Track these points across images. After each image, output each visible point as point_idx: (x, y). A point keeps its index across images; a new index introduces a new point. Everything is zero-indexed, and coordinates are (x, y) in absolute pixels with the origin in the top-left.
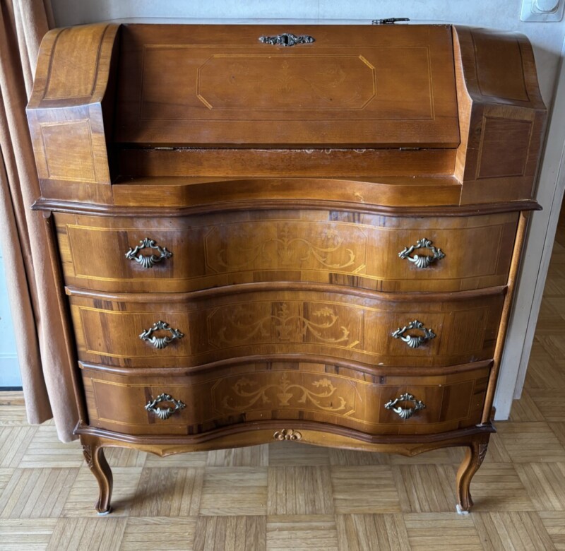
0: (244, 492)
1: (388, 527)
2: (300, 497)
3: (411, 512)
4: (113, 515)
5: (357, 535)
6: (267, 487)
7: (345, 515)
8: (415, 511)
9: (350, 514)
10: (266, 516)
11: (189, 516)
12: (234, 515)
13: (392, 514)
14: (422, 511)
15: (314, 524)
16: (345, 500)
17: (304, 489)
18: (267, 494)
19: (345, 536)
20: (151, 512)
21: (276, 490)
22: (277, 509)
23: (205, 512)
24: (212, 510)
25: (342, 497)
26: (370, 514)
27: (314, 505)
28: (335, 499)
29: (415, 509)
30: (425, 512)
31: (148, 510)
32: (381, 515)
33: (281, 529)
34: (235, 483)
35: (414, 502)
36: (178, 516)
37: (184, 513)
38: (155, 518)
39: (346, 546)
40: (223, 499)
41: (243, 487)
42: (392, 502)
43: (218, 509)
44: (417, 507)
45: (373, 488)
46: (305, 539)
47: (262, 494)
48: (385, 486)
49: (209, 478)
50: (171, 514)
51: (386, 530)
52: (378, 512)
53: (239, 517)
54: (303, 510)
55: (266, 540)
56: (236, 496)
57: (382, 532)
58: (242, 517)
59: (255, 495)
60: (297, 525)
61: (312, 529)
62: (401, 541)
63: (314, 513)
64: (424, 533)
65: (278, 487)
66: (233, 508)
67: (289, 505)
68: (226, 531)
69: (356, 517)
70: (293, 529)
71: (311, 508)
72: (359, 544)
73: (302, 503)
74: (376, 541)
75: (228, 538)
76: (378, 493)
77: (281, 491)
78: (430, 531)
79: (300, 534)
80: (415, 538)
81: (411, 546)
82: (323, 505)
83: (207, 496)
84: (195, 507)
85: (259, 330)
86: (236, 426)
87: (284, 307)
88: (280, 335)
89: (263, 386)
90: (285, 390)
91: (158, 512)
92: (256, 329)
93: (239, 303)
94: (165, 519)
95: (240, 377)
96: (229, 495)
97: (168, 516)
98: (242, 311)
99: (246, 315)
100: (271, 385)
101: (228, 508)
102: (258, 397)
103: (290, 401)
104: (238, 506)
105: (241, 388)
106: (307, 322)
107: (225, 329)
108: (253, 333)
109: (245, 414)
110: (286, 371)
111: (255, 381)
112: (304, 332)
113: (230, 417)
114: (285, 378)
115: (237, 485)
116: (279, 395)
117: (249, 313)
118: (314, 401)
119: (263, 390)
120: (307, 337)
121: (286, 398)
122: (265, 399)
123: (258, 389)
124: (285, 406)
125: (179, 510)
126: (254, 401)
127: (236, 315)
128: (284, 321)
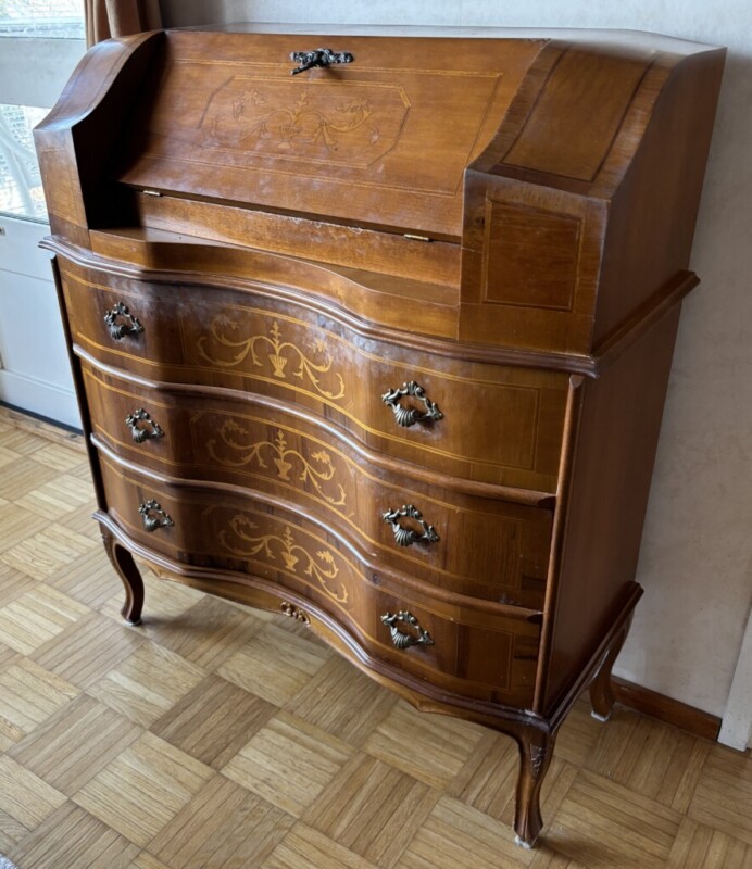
0: (282, 670)
1: (407, 799)
2: (337, 708)
3: (458, 798)
4: (137, 630)
5: (361, 787)
6: (312, 677)
7: (369, 755)
8: (464, 801)
9: (375, 759)
10: (280, 709)
11: (204, 667)
12: (247, 689)
13: (429, 787)
14: (473, 805)
15: (323, 747)
16: (388, 738)
17: (351, 701)
18: (304, 685)
19: (345, 780)
20: (173, 645)
21: (319, 686)
22: (298, 707)
23: (222, 672)
24: (231, 673)
25: (386, 733)
26: (401, 772)
27: (343, 725)
28: (375, 731)
29: (467, 796)
30: (477, 808)
31: (172, 642)
32: (414, 781)
33: (280, 732)
34: (282, 655)
35: (475, 788)
36: (194, 662)
37: (202, 662)
38: (171, 654)
39: (336, 791)
40: (253, 667)
41: (284, 663)
42: (445, 773)
43: (239, 675)
44: (473, 797)
45: (437, 743)
46: (296, 757)
47: (298, 681)
48: (456, 748)
49: (261, 637)
50: (190, 657)
51: (401, 801)
52: (413, 774)
53: (250, 695)
54: (327, 723)
55: (254, 735)
56: (270, 670)
57: (395, 800)
58: (254, 696)
59: (290, 680)
60: (304, 737)
61: (315, 750)
62: (408, 825)
63: (335, 734)
64: (447, 833)
65: (325, 683)
66: (255, 682)
67: (317, 710)
68: (224, 702)
69: (381, 765)
70: (295, 739)
71: (338, 725)
72: (352, 798)
73: (333, 715)
74: (377, 806)
75: (219, 711)
76: (437, 752)
77: (322, 690)
78: (459, 835)
79: (297, 749)
80: (430, 832)
81: (414, 837)
82: (354, 730)
83: (241, 656)
84: (218, 661)
85: (255, 458)
86: (236, 573)
87: (281, 435)
88: (278, 472)
89: (266, 534)
90: (290, 549)
91: (180, 648)
92: (252, 455)
93: (229, 413)
94: (179, 659)
95: (238, 512)
96: (264, 665)
97: (185, 657)
98: (234, 426)
99: (238, 432)
100: (274, 537)
101: (249, 680)
102: (261, 546)
103: (295, 566)
104: (261, 683)
105: (240, 527)
106: (306, 464)
107: (214, 441)
108: (248, 459)
109: (246, 563)
110: (289, 523)
111: (256, 524)
112: (304, 478)
113: (229, 560)
114: (288, 532)
115: (283, 659)
116: (283, 553)
117: (242, 431)
118: (320, 578)
119: (266, 539)
120: (308, 486)
121: (291, 562)
122: (269, 552)
123: (259, 536)
124: (291, 572)
125: (201, 656)
126: (257, 549)
127: (226, 429)
128: (282, 455)
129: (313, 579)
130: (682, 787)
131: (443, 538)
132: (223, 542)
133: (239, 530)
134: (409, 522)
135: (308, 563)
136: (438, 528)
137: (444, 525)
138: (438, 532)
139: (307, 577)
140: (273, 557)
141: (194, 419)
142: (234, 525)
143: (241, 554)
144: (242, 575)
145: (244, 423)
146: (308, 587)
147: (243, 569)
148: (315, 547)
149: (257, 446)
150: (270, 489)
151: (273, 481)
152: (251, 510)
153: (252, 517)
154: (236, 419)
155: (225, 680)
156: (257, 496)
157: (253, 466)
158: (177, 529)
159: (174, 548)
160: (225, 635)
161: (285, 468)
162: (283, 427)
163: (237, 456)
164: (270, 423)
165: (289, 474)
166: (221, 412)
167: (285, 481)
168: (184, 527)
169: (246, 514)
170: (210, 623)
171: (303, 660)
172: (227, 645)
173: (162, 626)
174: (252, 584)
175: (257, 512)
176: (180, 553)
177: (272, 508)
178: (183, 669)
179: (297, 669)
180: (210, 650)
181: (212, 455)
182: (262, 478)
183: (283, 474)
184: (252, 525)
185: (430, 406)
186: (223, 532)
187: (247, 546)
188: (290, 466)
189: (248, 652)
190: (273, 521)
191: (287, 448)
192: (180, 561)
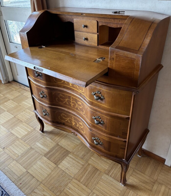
0: (72, 143)
1: (96, 174)
2: (83, 153)
3: (107, 174)
4: (43, 133)
5: (87, 171)
6: (78, 145)
7: (89, 164)
8: (108, 175)
9: (90, 164)
10: (71, 152)
11: (56, 142)
12: (64, 147)
13: (101, 172)
14: (110, 176)
15: (79, 161)
16: (93, 160)
17: (86, 151)
19: (84, 169)
20: (50, 137)
22: (75, 152)
23: (59, 144)
24: (61, 144)
25: (93, 159)
26: (95, 168)
27: (84, 157)
28: (90, 158)
29: (109, 174)
30: (111, 177)
31: (49, 136)
32: (98, 170)
33: (71, 158)
35: (111, 172)
36: (54, 141)
37: (55, 141)
38: (49, 139)
39: (81, 172)
40: (66, 143)
41: (73, 142)
42: (105, 168)
43: (63, 144)
44: (110, 174)
45: (103, 161)
46: (74, 163)
47: (75, 146)
48: (107, 163)
49: (68, 136)
51: (95, 174)
52: (98, 168)
53: (65, 149)
54: (80, 156)
55: (65, 158)
56: (69, 143)
57: (94, 174)
59: (73, 146)
60: (75, 159)
61: (78, 162)
62: (96, 180)
63: (82, 158)
64: (104, 182)
66: (66, 146)
67: (79, 153)
68: (59, 150)
69: (91, 166)
70: (73, 159)
71: (83, 156)
72: (85, 173)
73: (82, 154)
74: (90, 176)
75: (58, 152)
76: (103, 164)
77: (80, 148)
78: (107, 183)
79: (74, 161)
80: (101, 182)
81: (97, 183)
82: (86, 158)
83: (63, 140)
84: (59, 141)
85: (66, 102)
86: (62, 125)
87: (71, 98)
88: (71, 105)
89: (68, 117)
90: (73, 121)
91: (51, 138)
92: (65, 101)
93: (60, 93)
94: (50, 140)
95: (63, 113)
96: (68, 142)
97: (52, 140)
98: (61, 95)
99: (62, 97)
100: (70, 118)
101: (65, 146)
102: (67, 120)
103: (74, 125)
104: (67, 146)
105: (63, 116)
106: (77, 104)
107: (57, 98)
108: (64, 102)
109: (64, 123)
110: (73, 116)
111: (66, 115)
112: (76, 107)
113: (61, 122)
114: (73, 118)
115: (72, 141)
116: (72, 122)
117: (63, 96)
118: (79, 128)
119: (68, 119)
120: (77, 109)
121: (74, 124)
122: (69, 121)
123: (67, 118)
124: (74, 126)
125: (55, 140)
126: (66, 120)
127: (60, 96)
128: (72, 102)
129: (78, 128)
130: (156, 174)
131: (105, 123)
132: (59, 119)
134: (98, 119)
135: (77, 124)
136: (104, 121)
137: (106, 121)
138: (104, 122)
139: (77, 127)
140: (70, 122)
141: (53, 94)
142: (62, 115)
143: (63, 121)
144: (64, 125)
145: (64, 95)
146: (77, 129)
147: (64, 124)
148: (78, 121)
149: (66, 100)
150: (69, 109)
151: (70, 107)
152: (65, 113)
153: (65, 114)
154: (62, 94)
155: (60, 145)
156: (66, 110)
157: (65, 104)
158: (50, 115)
159: (50, 119)
160: (60, 135)
161: (72, 105)
162: (72, 96)
163: (62, 102)
164: (69, 95)
165: (73, 106)
166: (58, 92)
167: (72, 107)
168: (51, 115)
169: (64, 113)
170: (57, 132)
171: (76, 141)
172: (61, 137)
173: (48, 133)
174: (66, 127)
175: (67, 113)
176: (51, 120)
177: (69, 113)
178: (51, 142)
179: (75, 143)
180: (57, 138)
181: (57, 101)
182: (67, 106)
183: (72, 106)
184: (65, 115)
185: (102, 96)
186: (59, 116)
187: (65, 120)
188: (73, 104)
189: (65, 139)
190: (70, 115)
191: (72, 101)
192: (51, 122)
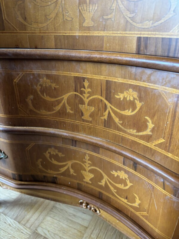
0: (70, 225)
6: (87, 228)
11: (29, 228)
18: (83, 234)
20: (13, 215)
21: (91, 234)
23: (40, 231)
24: (44, 231)
36: (24, 225)
37: (28, 225)
38: (12, 221)
40: (56, 225)
41: (72, 221)
43: (49, 231)
47: (80, 232)
50: (22, 222)
56: (64, 226)
59: (76, 231)
65: (94, 232)
77: (94, 236)
83: (48, 218)
87: (86, 84)
88: (82, 114)
89: (70, 159)
90: (88, 169)
92: (61, 104)
93: (43, 72)
94: (16, 224)
96: (61, 223)
97: (19, 222)
99: (50, 86)
100: (77, 161)
101: (54, 234)
102: (66, 168)
103: (90, 180)
104: (61, 235)
105: (51, 156)
106: (108, 105)
107: (32, 97)
108: (58, 108)
109: (56, 178)
110: (88, 152)
111: (63, 154)
112: (106, 117)
113: (45, 176)
114: (87, 157)
115: (70, 218)
116: (83, 172)
117: (54, 85)
118: (112, 188)
119: (70, 163)
120: (109, 123)
121: (88, 177)
122: (72, 171)
123: (65, 161)
125: (28, 221)
126: (63, 170)
127: (41, 85)
128: (86, 101)
129: (106, 187)
132: (40, 166)
133: (50, 158)
135: (102, 177)
140: (75, 174)
141: (16, 80)
142: (47, 155)
143: (52, 173)
144: (54, 185)
145: (55, 79)
146: (100, 193)
147: (54, 181)
148: (109, 167)
149: (66, 97)
150: (74, 128)
151: (77, 122)
152: (60, 144)
153: (60, 149)
154: (48, 76)
155: (41, 236)
156: (65, 134)
158: (10, 160)
159: (10, 171)
162: (89, 76)
164: (77, 75)
165: (92, 115)
166: (36, 72)
167: (87, 121)
168: (14, 159)
169: (56, 147)
171: (81, 218)
172: (41, 212)
173: (8, 205)
174: (61, 191)
175: (64, 146)
176: (13, 174)
178: (19, 230)
179: (78, 223)
180: (33, 217)
183: (86, 116)
184: (60, 154)
186: (40, 160)
187: (57, 168)
188: (93, 109)
189: (52, 216)
190: (75, 152)
192: (14, 179)
